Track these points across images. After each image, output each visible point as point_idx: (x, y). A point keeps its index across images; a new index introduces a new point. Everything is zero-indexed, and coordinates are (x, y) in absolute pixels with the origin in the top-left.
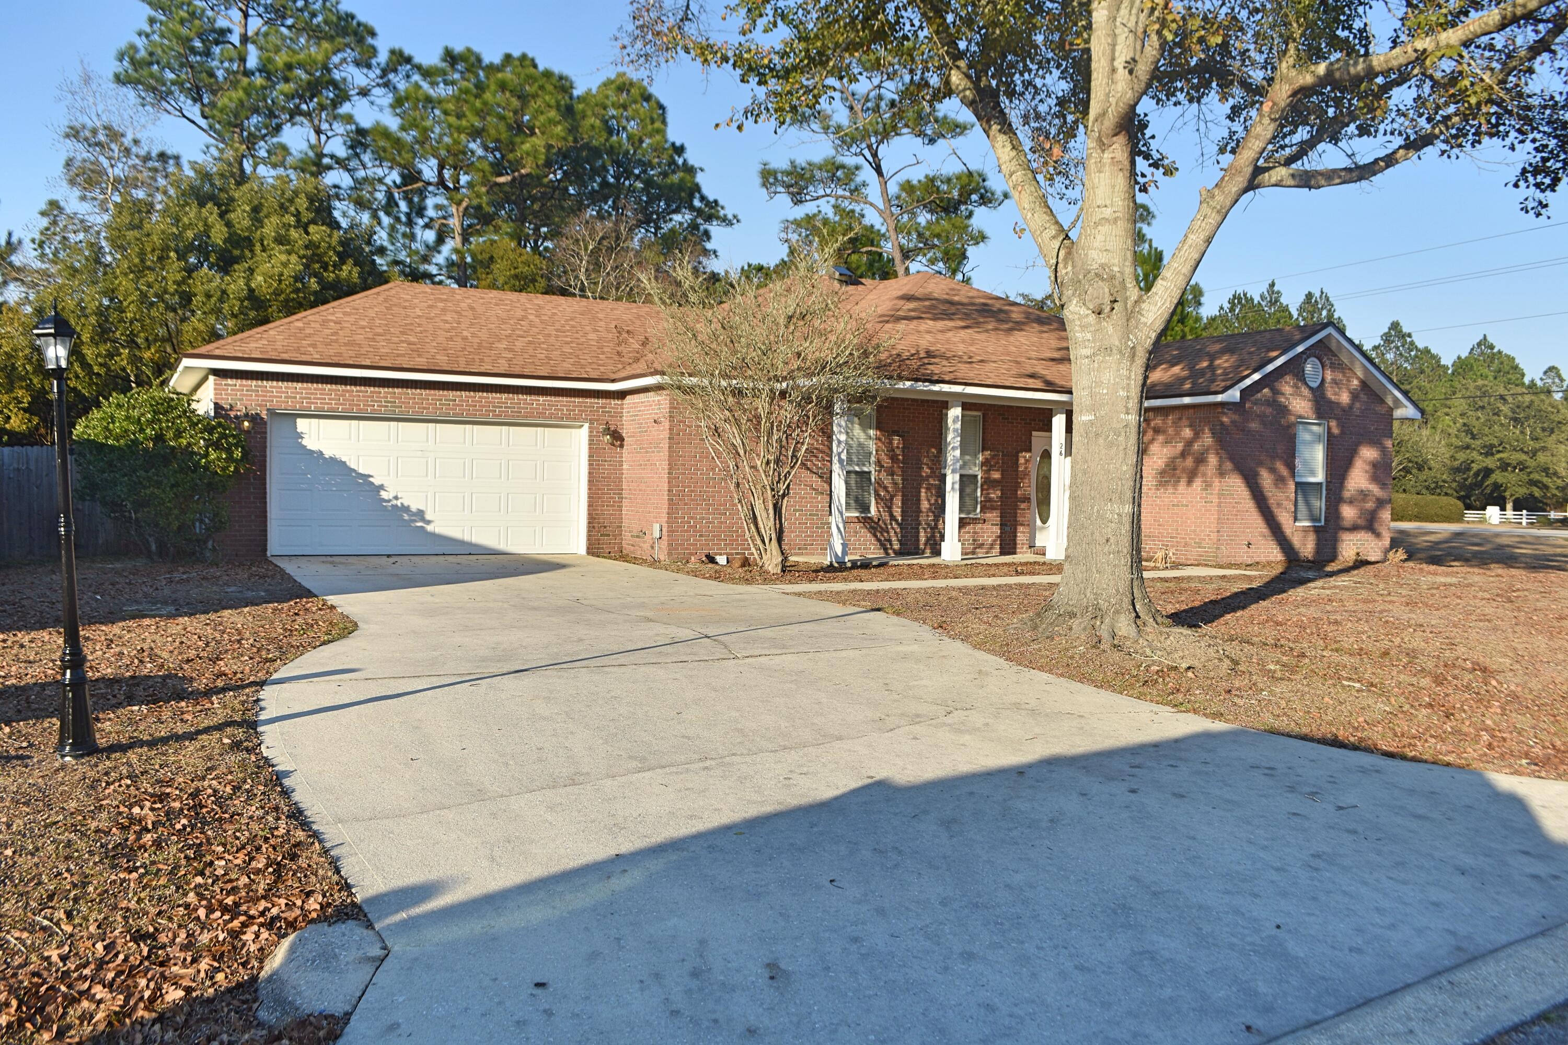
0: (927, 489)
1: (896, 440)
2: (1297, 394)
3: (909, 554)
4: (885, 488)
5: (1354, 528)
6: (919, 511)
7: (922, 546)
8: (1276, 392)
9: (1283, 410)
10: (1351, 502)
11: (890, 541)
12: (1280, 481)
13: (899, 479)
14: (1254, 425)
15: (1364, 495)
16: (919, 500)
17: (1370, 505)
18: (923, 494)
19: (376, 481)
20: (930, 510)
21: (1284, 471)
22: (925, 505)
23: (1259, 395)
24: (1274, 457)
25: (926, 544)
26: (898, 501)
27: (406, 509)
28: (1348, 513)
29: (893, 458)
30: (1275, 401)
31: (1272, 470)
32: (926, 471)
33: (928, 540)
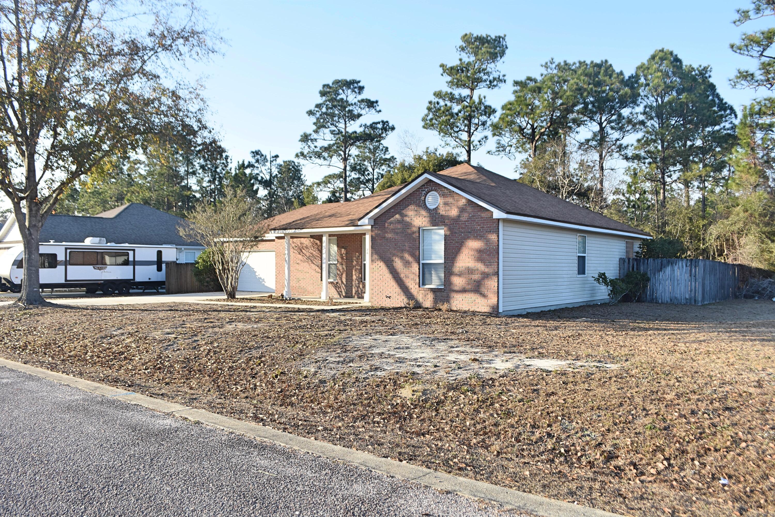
0: (355, 270)
1: (343, 251)
2: (418, 214)
3: (349, 297)
4: (340, 271)
5: (464, 291)
6: (352, 280)
7: (354, 294)
8: (403, 215)
9: (408, 225)
10: (460, 275)
11: (341, 292)
12: (407, 264)
13: (344, 267)
14: (389, 235)
15: (470, 271)
16: (352, 275)
17: (476, 277)
18: (354, 273)
19: (255, 270)
20: (356, 279)
21: (409, 258)
22: (354, 277)
23: (392, 219)
24: (403, 251)
25: (355, 294)
26: (344, 276)
27: (261, 278)
28: (458, 282)
29: (342, 258)
30: (403, 220)
31: (402, 258)
32: (355, 263)
33: (356, 292)
